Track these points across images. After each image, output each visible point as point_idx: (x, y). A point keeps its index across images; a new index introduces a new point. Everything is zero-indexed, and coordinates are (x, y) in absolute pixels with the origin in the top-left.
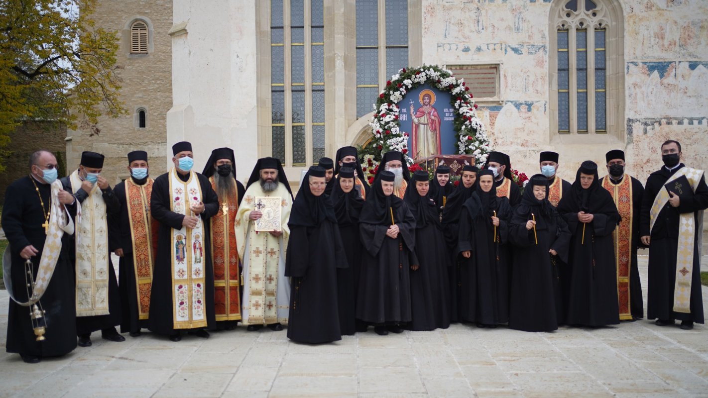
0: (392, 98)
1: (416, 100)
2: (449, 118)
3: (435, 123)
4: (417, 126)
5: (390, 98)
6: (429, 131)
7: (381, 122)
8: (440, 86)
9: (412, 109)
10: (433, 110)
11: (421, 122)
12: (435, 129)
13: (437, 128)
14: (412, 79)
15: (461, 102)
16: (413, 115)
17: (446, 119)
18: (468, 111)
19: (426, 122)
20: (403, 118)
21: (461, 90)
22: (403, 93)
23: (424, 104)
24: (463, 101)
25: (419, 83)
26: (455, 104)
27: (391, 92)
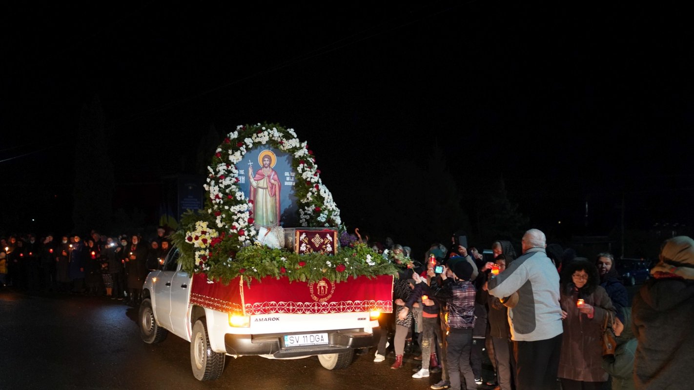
0: (231, 158)
1: (256, 161)
2: (290, 182)
3: (275, 187)
4: (256, 191)
5: (228, 158)
6: (269, 196)
7: (220, 185)
8: (281, 147)
9: (251, 171)
10: (273, 173)
11: (260, 186)
12: (275, 195)
13: (277, 193)
14: (253, 138)
15: (304, 166)
16: (251, 177)
17: (286, 183)
18: (313, 176)
19: (265, 186)
20: (242, 180)
21: (305, 154)
22: (243, 153)
23: (264, 166)
24: (306, 165)
25: (260, 143)
26: (298, 168)
27: (230, 152)
